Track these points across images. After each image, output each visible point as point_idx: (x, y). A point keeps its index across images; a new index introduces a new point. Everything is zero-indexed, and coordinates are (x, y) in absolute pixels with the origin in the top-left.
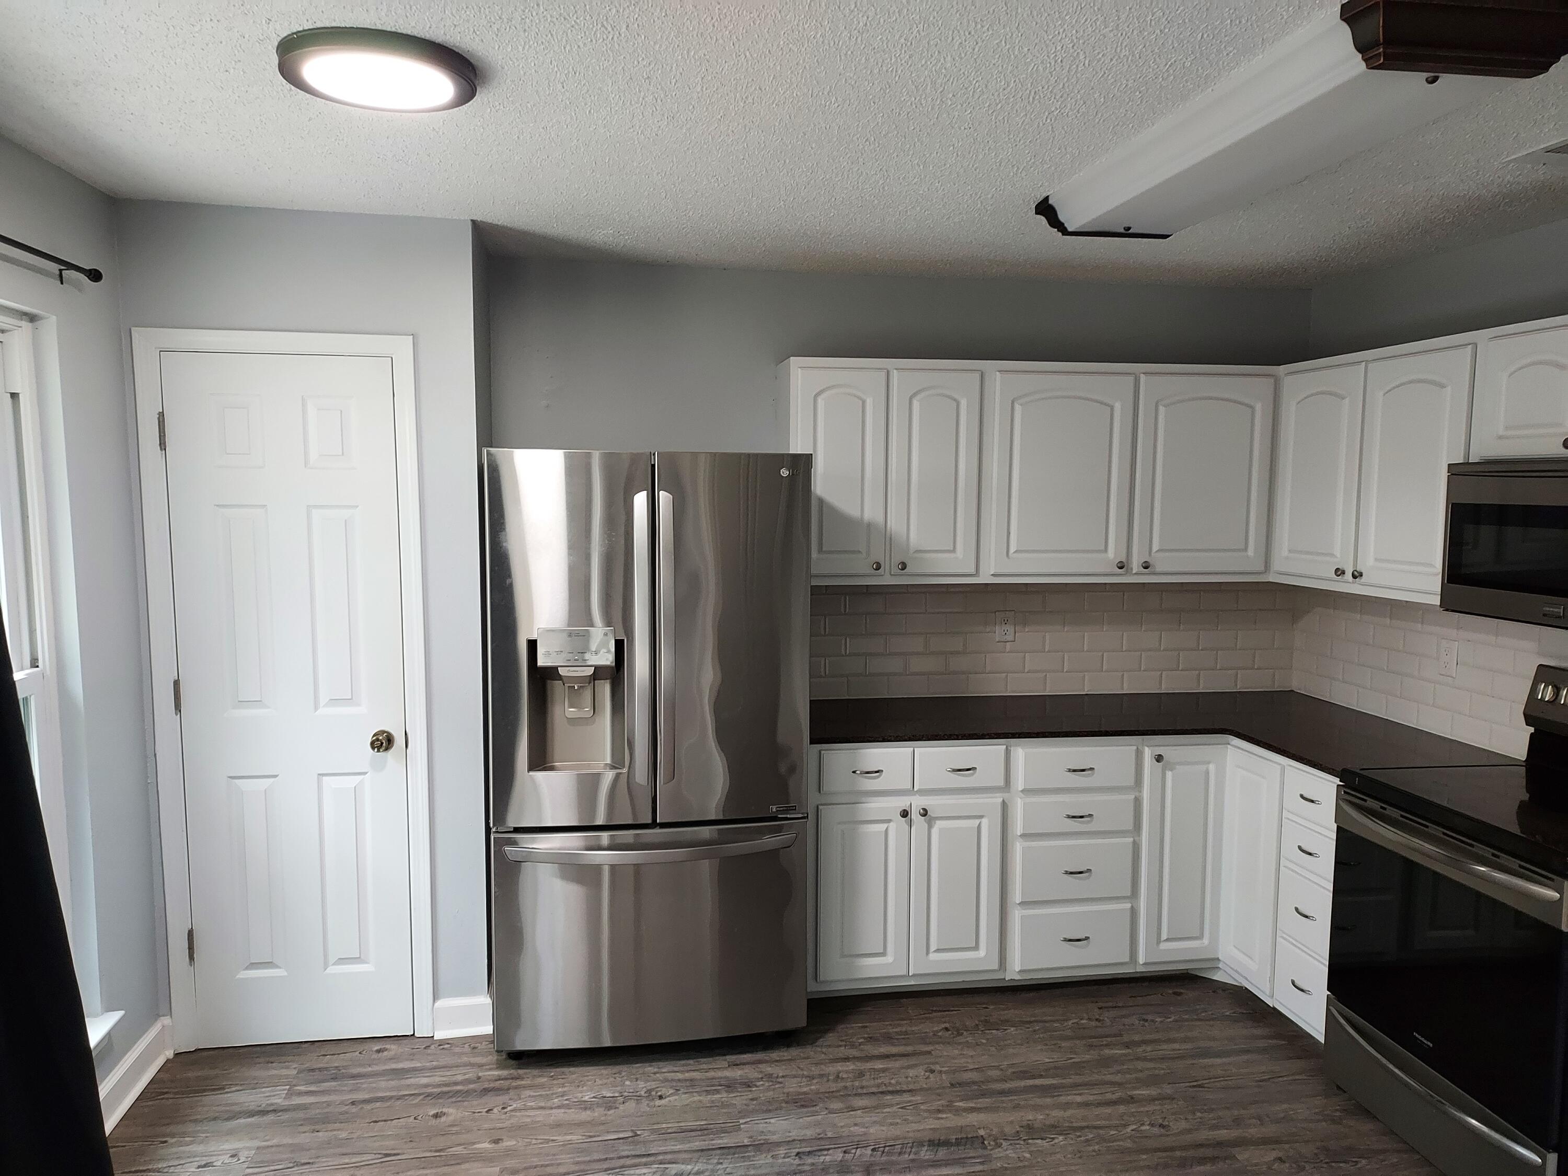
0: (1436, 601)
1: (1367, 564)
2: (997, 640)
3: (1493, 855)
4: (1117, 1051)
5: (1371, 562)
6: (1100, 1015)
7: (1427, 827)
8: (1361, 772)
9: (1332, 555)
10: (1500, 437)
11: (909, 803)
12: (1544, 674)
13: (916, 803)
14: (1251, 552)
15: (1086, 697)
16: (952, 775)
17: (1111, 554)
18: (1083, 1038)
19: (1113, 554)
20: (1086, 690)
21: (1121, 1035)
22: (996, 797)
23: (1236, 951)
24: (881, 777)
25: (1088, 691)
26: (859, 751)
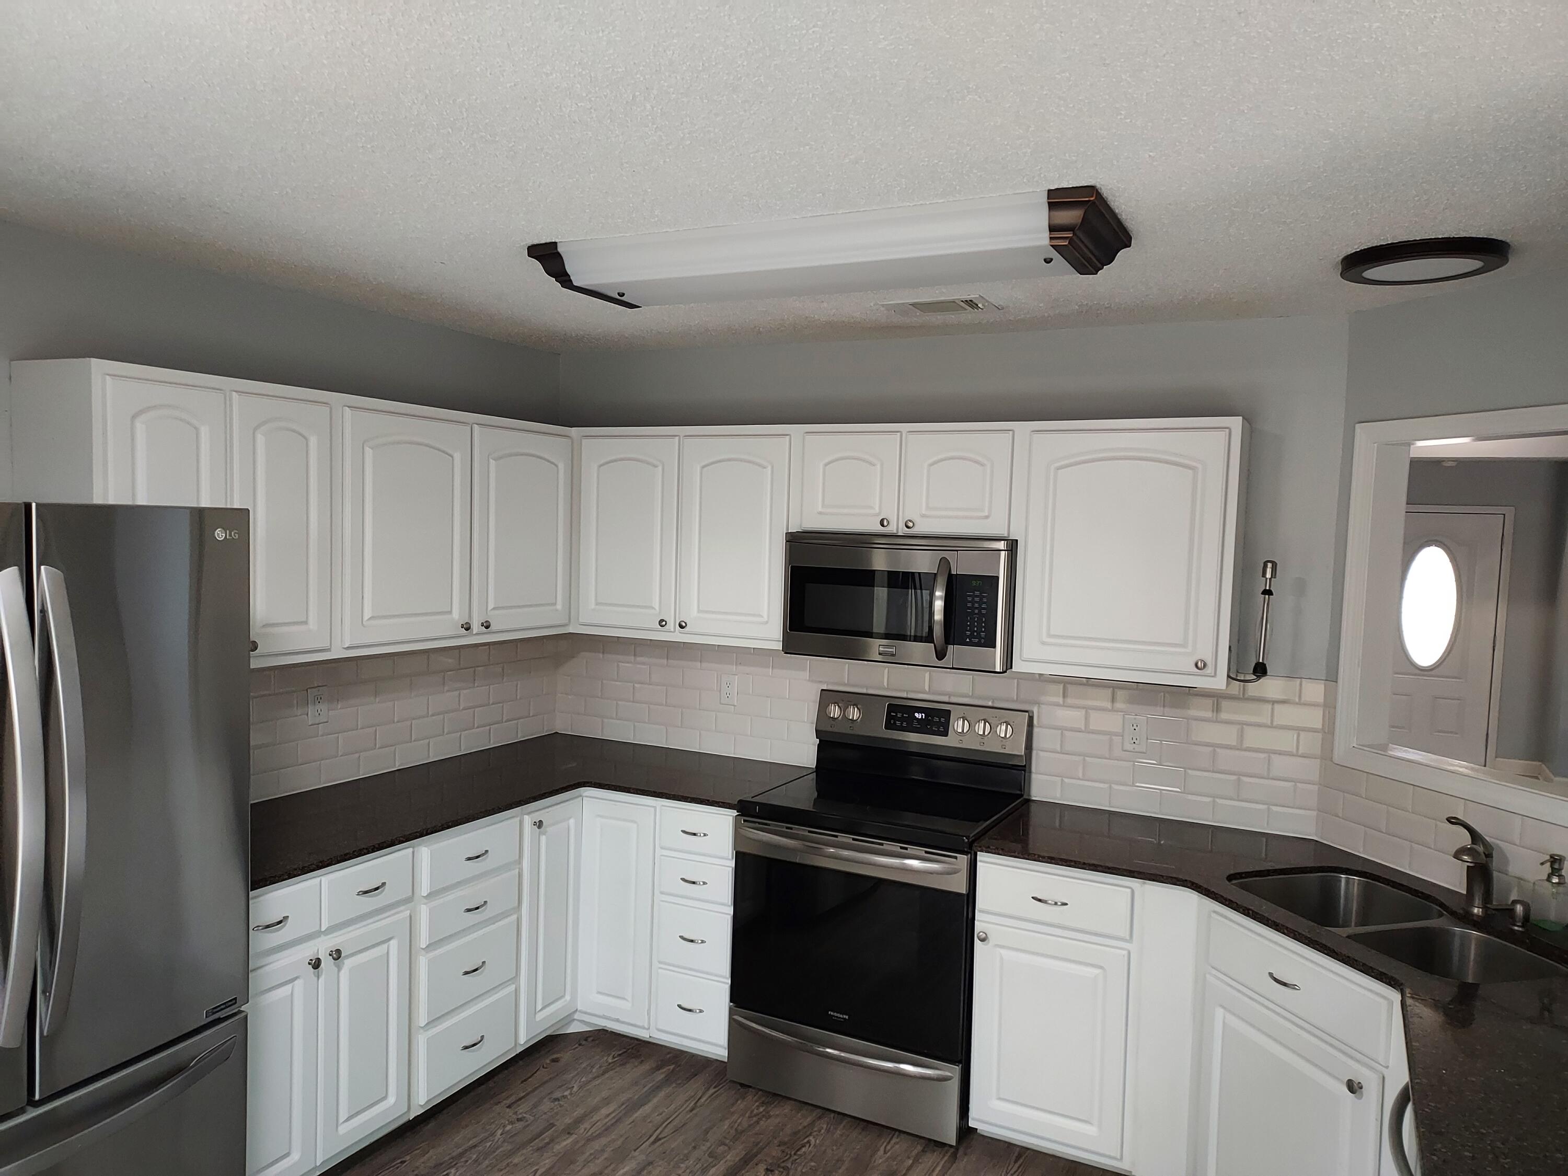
0: (779, 646)
1: (691, 615)
2: (310, 724)
3: (902, 848)
4: (565, 1143)
5: (694, 612)
6: (516, 1113)
7: (836, 836)
8: (753, 800)
9: (653, 608)
10: (820, 513)
11: (317, 949)
12: (828, 697)
13: (321, 947)
14: (559, 606)
15: (397, 772)
16: (364, 898)
17: (456, 615)
18: (523, 1145)
19: (457, 615)
20: (397, 766)
21: (553, 1125)
22: (401, 911)
23: (600, 997)
24: (287, 925)
25: (399, 766)
26: (261, 898)
